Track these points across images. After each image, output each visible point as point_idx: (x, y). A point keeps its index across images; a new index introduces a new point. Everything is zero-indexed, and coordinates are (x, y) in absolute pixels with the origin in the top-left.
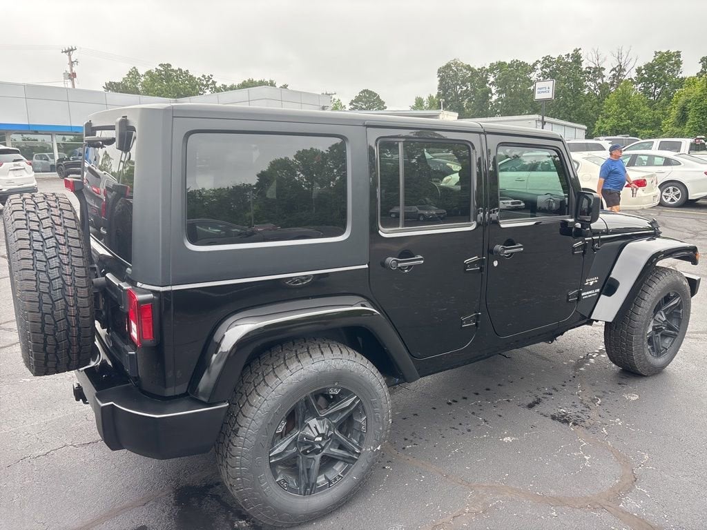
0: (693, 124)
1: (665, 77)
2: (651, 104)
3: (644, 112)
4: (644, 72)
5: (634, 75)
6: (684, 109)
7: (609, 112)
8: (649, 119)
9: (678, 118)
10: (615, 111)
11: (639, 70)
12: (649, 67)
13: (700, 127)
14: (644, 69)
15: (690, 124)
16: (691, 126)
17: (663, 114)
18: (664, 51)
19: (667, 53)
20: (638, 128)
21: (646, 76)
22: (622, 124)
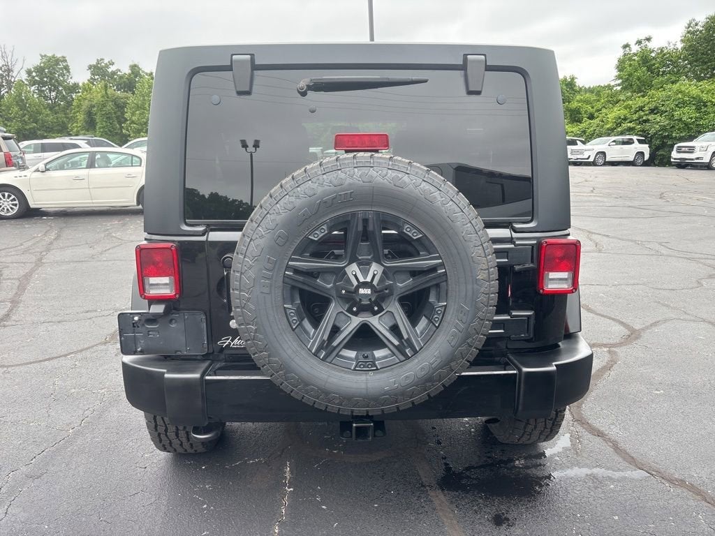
0: (103, 128)
1: (57, 81)
2: (51, 108)
3: (47, 115)
4: (34, 74)
5: (24, 76)
6: (89, 114)
7: (11, 114)
8: (55, 122)
9: (85, 121)
10: (17, 113)
11: (29, 72)
12: (40, 70)
13: (110, 131)
14: (34, 71)
15: (100, 128)
16: (102, 130)
17: (67, 118)
18: (50, 55)
19: (53, 56)
20: (46, 131)
21: (37, 78)
22: (27, 127)
